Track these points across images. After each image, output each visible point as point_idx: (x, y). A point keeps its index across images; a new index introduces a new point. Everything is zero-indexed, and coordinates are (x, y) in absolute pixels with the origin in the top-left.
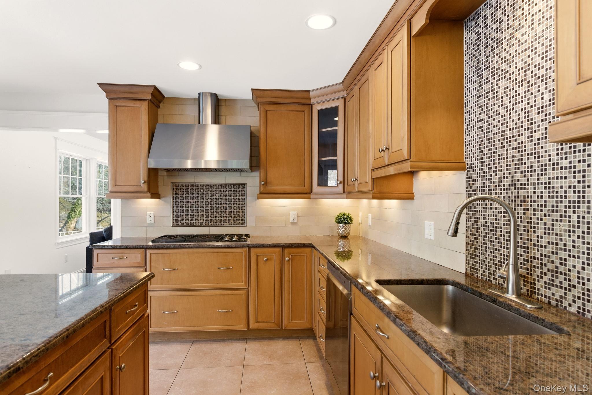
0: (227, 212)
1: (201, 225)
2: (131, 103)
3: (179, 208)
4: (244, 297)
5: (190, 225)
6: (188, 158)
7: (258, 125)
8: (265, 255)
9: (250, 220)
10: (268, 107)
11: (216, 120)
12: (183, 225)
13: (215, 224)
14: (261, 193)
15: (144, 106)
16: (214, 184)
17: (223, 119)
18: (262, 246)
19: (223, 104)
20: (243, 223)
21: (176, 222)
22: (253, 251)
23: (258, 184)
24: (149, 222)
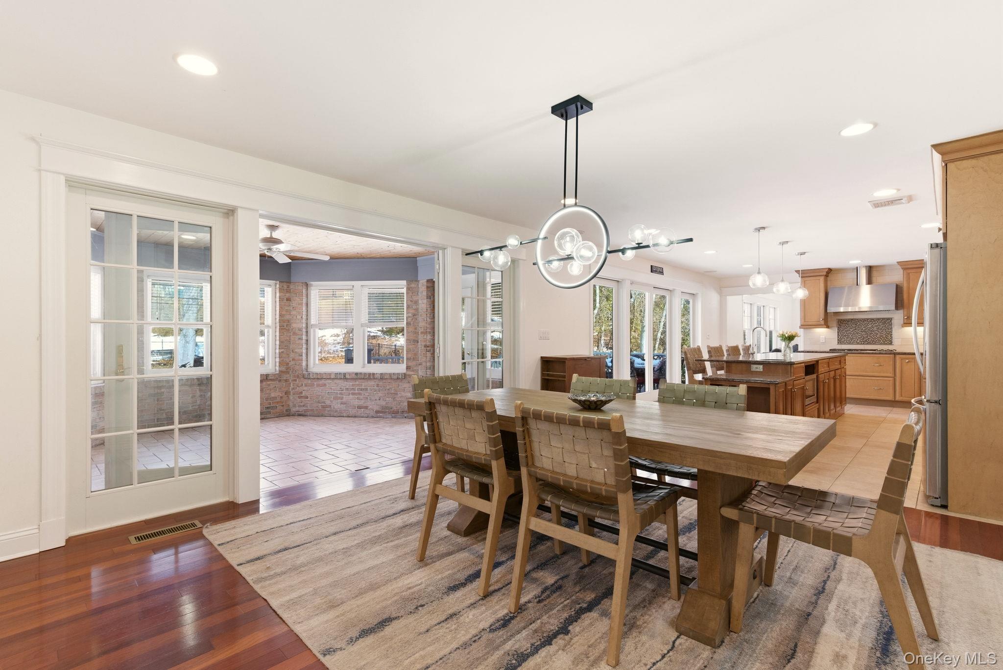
0: (878, 336)
1: (858, 344)
2: (815, 278)
3: (842, 334)
4: (891, 383)
5: (850, 343)
6: (841, 307)
7: (902, 280)
8: (907, 359)
9: (896, 341)
10: (909, 271)
11: (869, 282)
12: (845, 344)
13: (869, 343)
14: (904, 324)
15: (822, 279)
16: (868, 319)
17: (874, 279)
18: (905, 354)
19: (874, 269)
20: (891, 343)
21: (840, 342)
22: (898, 357)
23: (902, 318)
24: (821, 341)
